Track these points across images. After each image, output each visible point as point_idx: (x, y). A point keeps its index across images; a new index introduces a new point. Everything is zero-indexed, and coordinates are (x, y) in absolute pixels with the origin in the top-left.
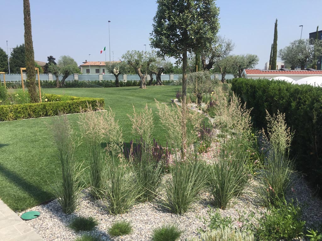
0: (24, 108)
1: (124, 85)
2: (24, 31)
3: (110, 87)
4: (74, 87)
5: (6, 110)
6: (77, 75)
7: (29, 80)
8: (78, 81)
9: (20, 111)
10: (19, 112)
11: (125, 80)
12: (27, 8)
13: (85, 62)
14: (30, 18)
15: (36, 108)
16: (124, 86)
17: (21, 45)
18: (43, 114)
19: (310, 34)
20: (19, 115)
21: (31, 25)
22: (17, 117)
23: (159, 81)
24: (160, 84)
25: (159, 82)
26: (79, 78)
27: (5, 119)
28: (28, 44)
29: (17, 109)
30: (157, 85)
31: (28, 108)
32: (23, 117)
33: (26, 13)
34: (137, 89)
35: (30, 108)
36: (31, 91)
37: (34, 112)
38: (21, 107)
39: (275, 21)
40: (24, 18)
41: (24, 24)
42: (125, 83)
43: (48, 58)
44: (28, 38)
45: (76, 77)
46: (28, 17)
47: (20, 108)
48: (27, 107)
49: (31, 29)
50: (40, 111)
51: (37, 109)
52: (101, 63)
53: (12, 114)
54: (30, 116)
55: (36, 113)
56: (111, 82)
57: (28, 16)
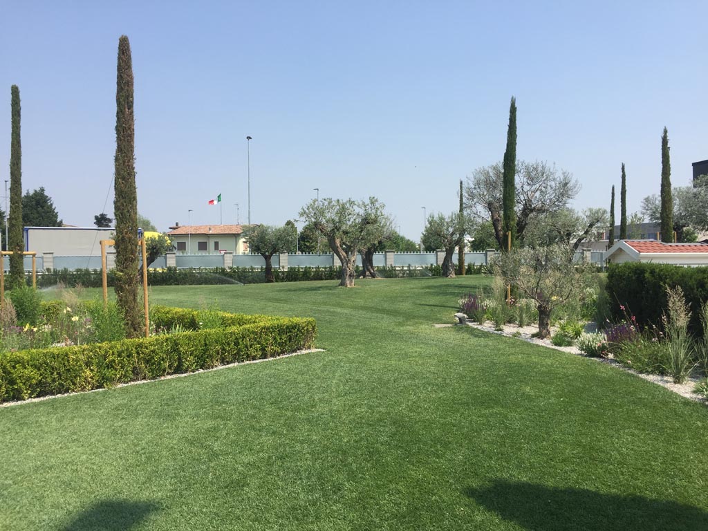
0: (123, 351)
1: (283, 278)
2: (115, 146)
3: (250, 282)
4: (166, 284)
5: (77, 360)
6: (174, 255)
7: (122, 271)
8: (175, 269)
9: (114, 361)
10: (110, 366)
11: (283, 267)
12: (126, 88)
13: (175, 226)
14: (132, 112)
15: (153, 351)
16: (282, 280)
17: (36, 191)
18: (170, 367)
19: (694, 164)
20: (109, 373)
21: (133, 130)
22: (103, 378)
23: (370, 267)
24: (373, 276)
25: (369, 270)
26: (177, 262)
27: (72, 387)
28: (123, 178)
29: (105, 357)
30: (364, 277)
31: (134, 351)
32: (120, 378)
33: (124, 101)
34: (335, 287)
35: (138, 353)
36: (126, 302)
37: (147, 362)
38: (115, 350)
39: (663, 131)
40: (118, 113)
41: (116, 127)
42: (283, 273)
43: (96, 217)
44: (124, 162)
45: (171, 262)
46: (127, 110)
47: (113, 354)
48: (132, 350)
49: (133, 140)
50: (163, 359)
51: (158, 354)
52: (210, 229)
53: (92, 370)
54: (136, 374)
55: (153, 364)
56: (252, 272)
57: (129, 109)
